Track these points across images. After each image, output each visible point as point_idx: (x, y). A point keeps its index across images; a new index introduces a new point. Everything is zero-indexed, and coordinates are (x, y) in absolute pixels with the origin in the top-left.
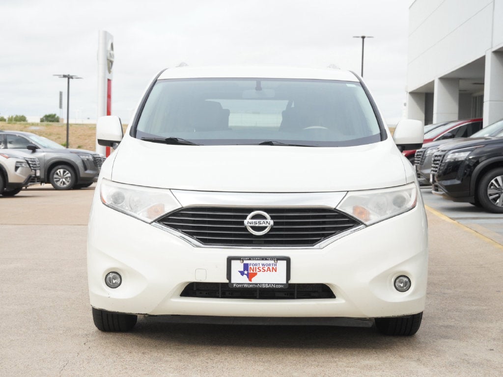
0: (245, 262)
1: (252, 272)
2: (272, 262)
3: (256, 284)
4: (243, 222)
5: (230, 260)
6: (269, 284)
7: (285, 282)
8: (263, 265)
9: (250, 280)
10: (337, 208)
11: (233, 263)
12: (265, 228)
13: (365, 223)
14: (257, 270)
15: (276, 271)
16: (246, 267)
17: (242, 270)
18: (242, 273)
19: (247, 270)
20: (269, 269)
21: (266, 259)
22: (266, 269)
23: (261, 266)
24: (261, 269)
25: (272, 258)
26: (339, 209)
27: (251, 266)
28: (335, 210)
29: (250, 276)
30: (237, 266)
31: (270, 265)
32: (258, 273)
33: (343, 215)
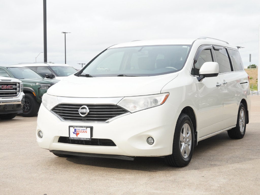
0: (75, 128)
1: (77, 132)
2: (85, 128)
3: (79, 138)
4: (78, 110)
5: (70, 127)
6: (84, 138)
7: (90, 138)
8: (82, 129)
9: (77, 136)
10: (118, 105)
11: (71, 128)
12: (86, 113)
13: (131, 112)
14: (80, 132)
15: (86, 132)
16: (75, 130)
17: (74, 132)
18: (74, 133)
19: (76, 132)
20: (84, 132)
21: (82, 127)
22: (83, 131)
23: (81, 130)
24: (81, 131)
25: (85, 127)
26: (119, 105)
27: (77, 130)
28: (116, 106)
29: (77, 134)
30: (72, 130)
31: (84, 130)
32: (80, 133)
33: (120, 108)
